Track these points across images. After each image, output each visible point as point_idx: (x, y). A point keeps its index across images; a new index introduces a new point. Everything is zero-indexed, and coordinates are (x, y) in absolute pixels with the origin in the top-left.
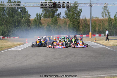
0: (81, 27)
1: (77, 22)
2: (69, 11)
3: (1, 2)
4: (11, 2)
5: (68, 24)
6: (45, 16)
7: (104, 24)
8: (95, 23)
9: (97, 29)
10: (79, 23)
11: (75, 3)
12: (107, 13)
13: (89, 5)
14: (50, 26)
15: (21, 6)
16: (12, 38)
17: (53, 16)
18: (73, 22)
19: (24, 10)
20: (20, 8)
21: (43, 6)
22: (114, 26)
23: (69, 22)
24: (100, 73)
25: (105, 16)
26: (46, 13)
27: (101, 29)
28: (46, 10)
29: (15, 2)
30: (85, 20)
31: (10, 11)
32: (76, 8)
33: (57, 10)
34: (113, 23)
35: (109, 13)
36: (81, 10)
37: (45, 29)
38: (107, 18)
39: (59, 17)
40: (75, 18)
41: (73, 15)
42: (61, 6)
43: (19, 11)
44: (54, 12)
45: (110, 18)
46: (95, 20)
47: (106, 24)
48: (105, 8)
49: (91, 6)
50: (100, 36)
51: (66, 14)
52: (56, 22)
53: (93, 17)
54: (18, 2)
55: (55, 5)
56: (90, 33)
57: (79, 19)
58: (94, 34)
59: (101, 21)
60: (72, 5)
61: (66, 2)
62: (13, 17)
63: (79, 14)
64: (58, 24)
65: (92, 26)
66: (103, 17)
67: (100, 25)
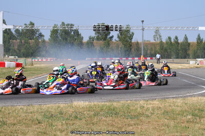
0: (133, 50)
1: (129, 45)
2: (121, 34)
3: (55, 25)
4: (64, 25)
5: (120, 46)
6: (98, 39)
7: (155, 48)
8: (147, 46)
9: (149, 52)
10: (131, 46)
11: (128, 26)
12: (158, 37)
13: (141, 28)
14: (102, 49)
15: (74, 28)
16: (65, 60)
17: (105, 39)
18: (125, 45)
19: (77, 32)
20: (73, 30)
21: (96, 29)
22: (166, 50)
23: (121, 45)
24: (151, 95)
25: (156, 39)
26: (99, 36)
27: (153, 52)
28: (99, 33)
29: (68, 25)
30: (137, 43)
31: (64, 33)
32: (128, 31)
33: (110, 33)
34: (164, 46)
35: (160, 36)
36: (133, 34)
37: (98, 52)
38: (159, 41)
39: (111, 40)
40: (127, 41)
41: (125, 38)
42: (114, 29)
43: (72, 33)
44: (106, 35)
45: (162, 41)
46: (147, 43)
47: (158, 48)
48: (157, 31)
49: (143, 29)
50: (151, 59)
51: (118, 37)
52: (108, 45)
53: (145, 41)
54: (71, 25)
55: (108, 28)
56: (142, 56)
57: (131, 42)
58: (145, 57)
59: (152, 44)
60: (124, 28)
61: (118, 25)
62: (66, 39)
63: (131, 37)
64: (111, 46)
65: (144, 49)
66: (155, 40)
67: (152, 49)
